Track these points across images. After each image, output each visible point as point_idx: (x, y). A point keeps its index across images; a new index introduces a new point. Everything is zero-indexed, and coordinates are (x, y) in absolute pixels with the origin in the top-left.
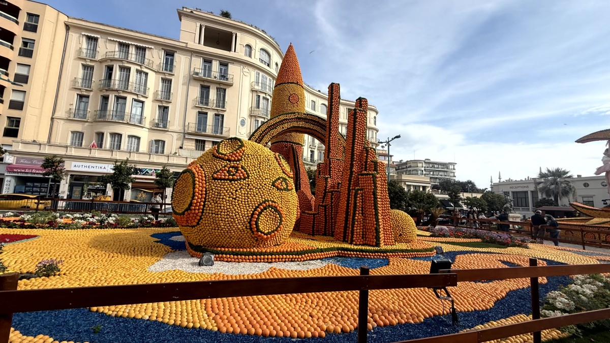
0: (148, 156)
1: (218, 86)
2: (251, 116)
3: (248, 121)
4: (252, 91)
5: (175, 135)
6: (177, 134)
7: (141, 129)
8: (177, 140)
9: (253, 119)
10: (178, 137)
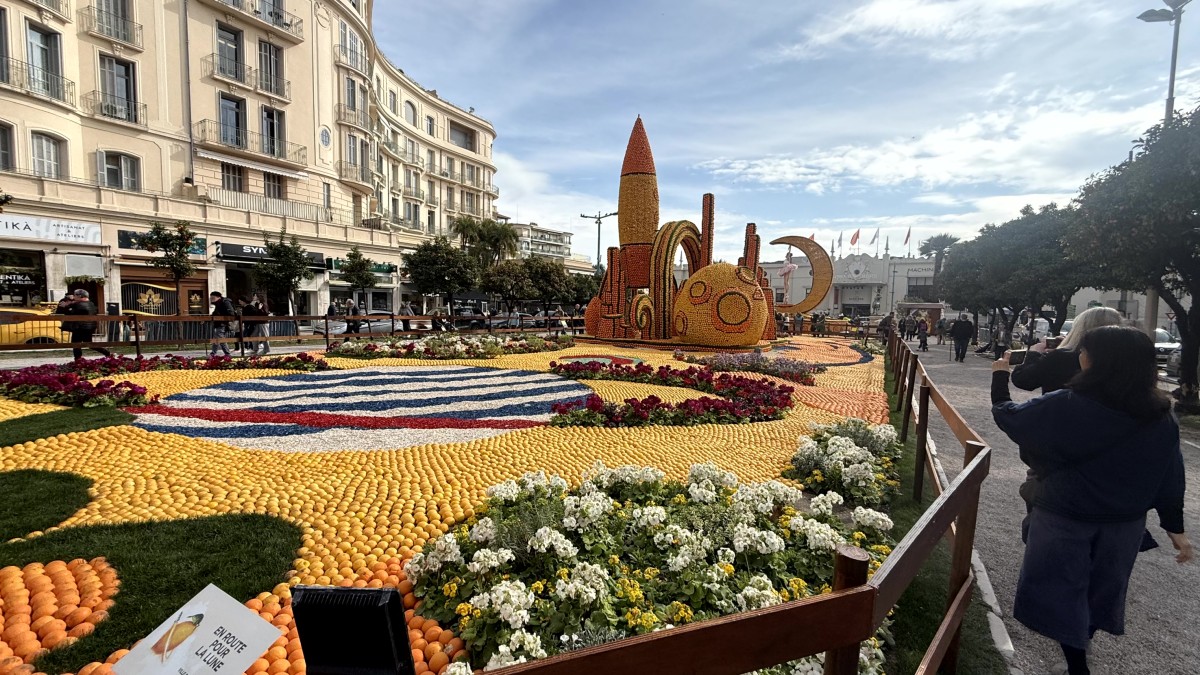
0: (94, 195)
1: (265, 37)
2: (340, 125)
3: (334, 134)
4: (338, 66)
5: (166, 145)
6: (171, 143)
7: (64, 115)
8: (172, 158)
9: (345, 133)
10: (175, 150)
